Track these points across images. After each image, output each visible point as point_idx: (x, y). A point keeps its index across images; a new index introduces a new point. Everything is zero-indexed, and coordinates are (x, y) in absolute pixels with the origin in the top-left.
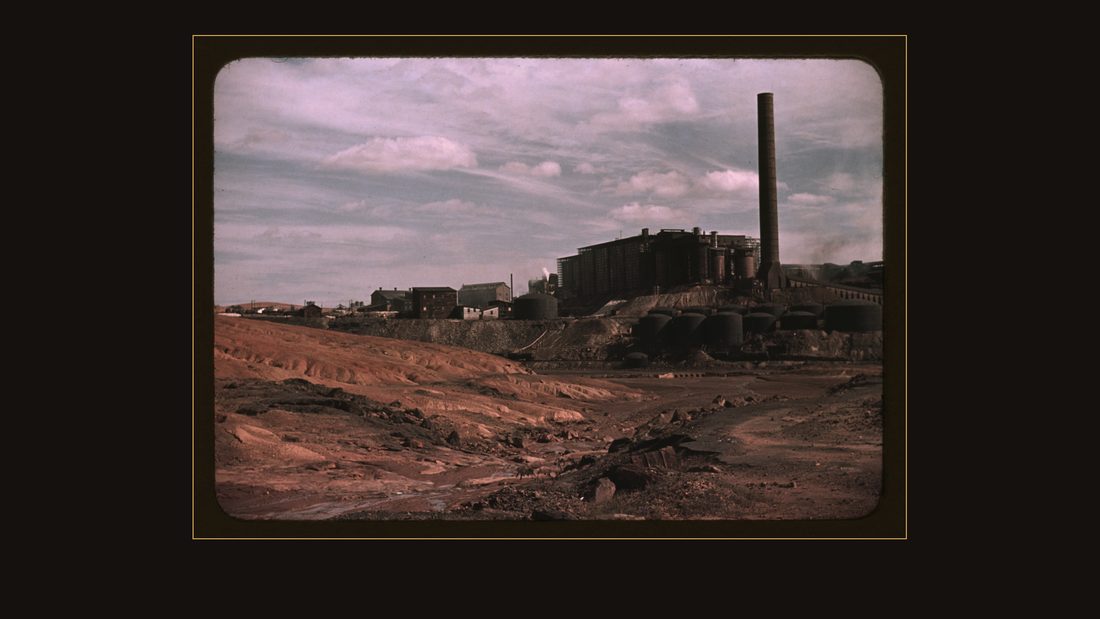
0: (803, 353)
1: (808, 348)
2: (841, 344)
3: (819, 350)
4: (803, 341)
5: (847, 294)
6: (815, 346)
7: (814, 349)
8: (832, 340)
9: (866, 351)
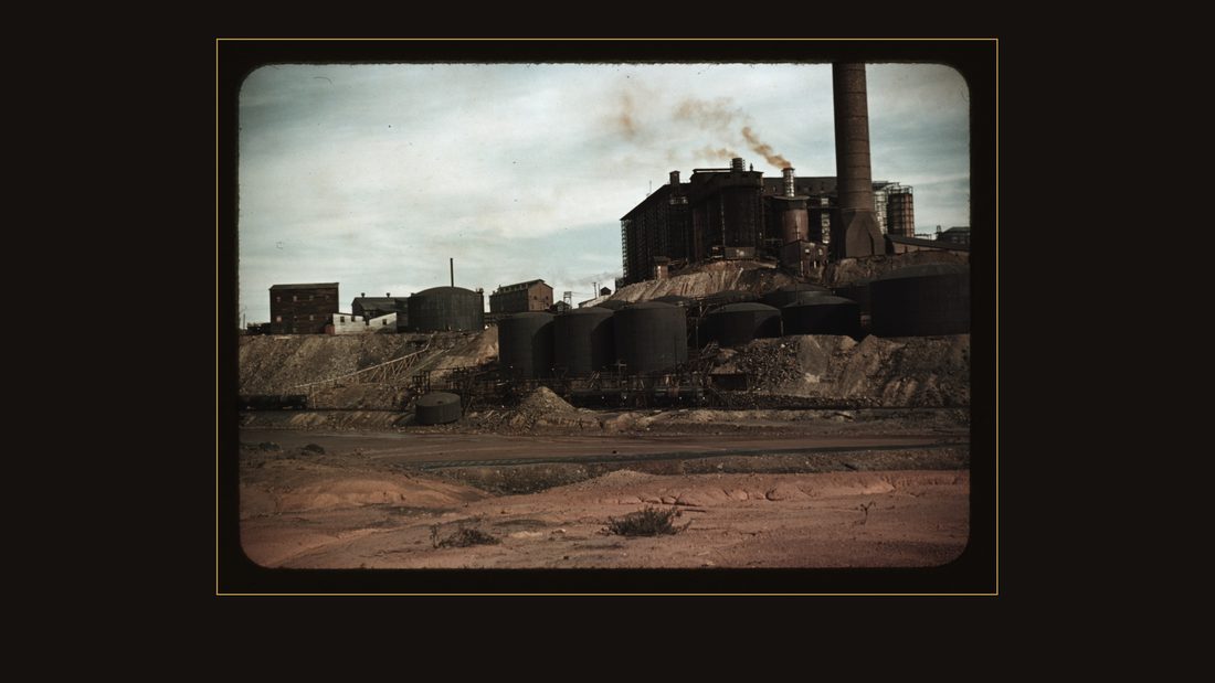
2: (875, 366)
3: (822, 381)
7: (811, 378)
8: (858, 357)
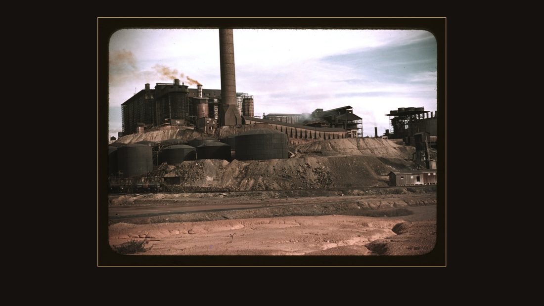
0: (198, 184)
1: (203, 178)
2: (237, 173)
3: (214, 180)
4: (200, 171)
5: (315, 134)
6: (211, 176)
7: (209, 179)
8: (229, 169)
9: (256, 180)
